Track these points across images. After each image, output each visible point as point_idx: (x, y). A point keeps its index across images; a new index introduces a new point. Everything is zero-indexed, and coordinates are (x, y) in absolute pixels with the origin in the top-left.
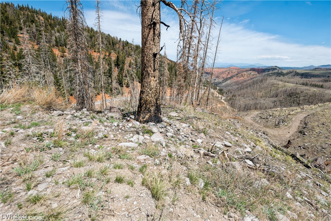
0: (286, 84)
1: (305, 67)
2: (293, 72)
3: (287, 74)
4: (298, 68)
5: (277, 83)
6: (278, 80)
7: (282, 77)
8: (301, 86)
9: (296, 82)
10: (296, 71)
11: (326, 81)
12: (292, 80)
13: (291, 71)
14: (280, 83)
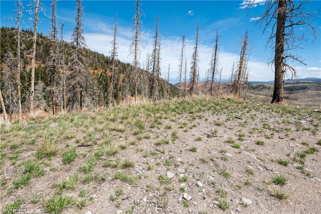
0: (258, 96)
1: (270, 81)
2: (261, 86)
3: (257, 87)
4: (265, 83)
5: (250, 95)
6: (250, 93)
7: (253, 90)
8: (270, 97)
9: (265, 95)
10: (264, 85)
11: (290, 93)
12: (261, 92)
13: (260, 85)
14: (252, 95)
